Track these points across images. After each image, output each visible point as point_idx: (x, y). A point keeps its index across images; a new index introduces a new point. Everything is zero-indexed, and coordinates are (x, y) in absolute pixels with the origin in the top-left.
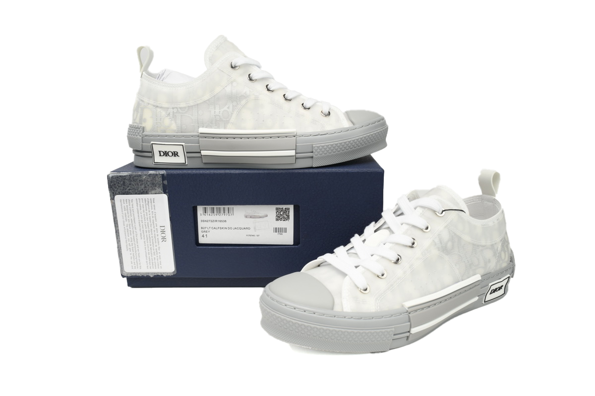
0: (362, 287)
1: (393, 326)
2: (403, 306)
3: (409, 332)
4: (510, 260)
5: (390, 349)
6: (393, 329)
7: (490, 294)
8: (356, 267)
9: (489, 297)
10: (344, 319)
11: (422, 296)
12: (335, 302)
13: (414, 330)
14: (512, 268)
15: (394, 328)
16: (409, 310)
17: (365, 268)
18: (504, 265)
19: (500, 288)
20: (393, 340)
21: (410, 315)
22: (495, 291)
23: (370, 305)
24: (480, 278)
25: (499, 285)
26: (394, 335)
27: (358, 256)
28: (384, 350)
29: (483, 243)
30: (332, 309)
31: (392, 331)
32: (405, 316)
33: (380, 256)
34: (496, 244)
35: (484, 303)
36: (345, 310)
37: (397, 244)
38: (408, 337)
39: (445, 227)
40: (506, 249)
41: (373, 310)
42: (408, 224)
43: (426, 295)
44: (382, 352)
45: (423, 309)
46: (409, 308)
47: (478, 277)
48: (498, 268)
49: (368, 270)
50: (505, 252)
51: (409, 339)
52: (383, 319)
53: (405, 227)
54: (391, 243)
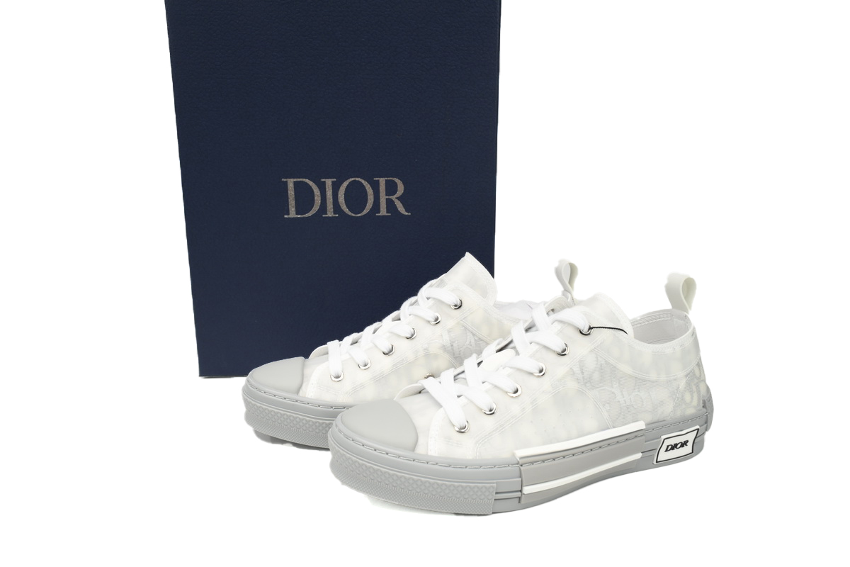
0: (458, 423)
1: (495, 481)
2: (514, 455)
3: (521, 491)
4: (702, 405)
5: (493, 513)
6: (495, 485)
7: (667, 450)
8: (459, 397)
9: (663, 455)
10: (426, 465)
11: (544, 443)
12: (419, 441)
13: (527, 490)
14: (705, 417)
15: (496, 483)
16: (521, 461)
17: (469, 399)
18: (690, 411)
19: (684, 444)
20: (495, 500)
21: (521, 468)
22: (674, 447)
23: (466, 450)
24: (643, 427)
25: (682, 439)
26: (497, 493)
27: (467, 382)
28: (484, 513)
29: (653, 376)
30: (413, 450)
31: (493, 487)
32: (516, 468)
33: (493, 384)
34: (675, 380)
35: (655, 463)
36: (430, 453)
37: (519, 370)
38: (520, 498)
39: (591, 351)
40: (694, 388)
41: (471, 458)
42: (538, 344)
43: (551, 442)
44: (478, 515)
45: (543, 461)
46: (521, 458)
47: (640, 425)
48: (679, 413)
49: (472, 402)
50: (692, 393)
51: (521, 502)
52: (481, 470)
53: (535, 347)
54: (511, 368)
